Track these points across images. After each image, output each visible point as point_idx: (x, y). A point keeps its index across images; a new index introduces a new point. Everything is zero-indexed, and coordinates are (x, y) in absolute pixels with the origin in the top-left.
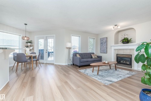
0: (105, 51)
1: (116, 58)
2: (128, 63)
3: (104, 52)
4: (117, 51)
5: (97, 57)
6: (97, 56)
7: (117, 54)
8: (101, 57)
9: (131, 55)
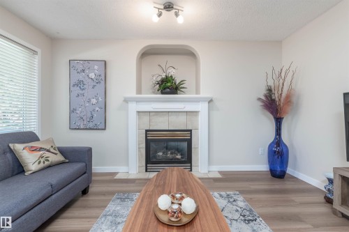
0: (98, 120)
1: (144, 145)
2: (179, 157)
3: (91, 125)
4: (146, 119)
5: (60, 158)
6: (62, 151)
7: (147, 131)
8: (90, 150)
9: (191, 131)
